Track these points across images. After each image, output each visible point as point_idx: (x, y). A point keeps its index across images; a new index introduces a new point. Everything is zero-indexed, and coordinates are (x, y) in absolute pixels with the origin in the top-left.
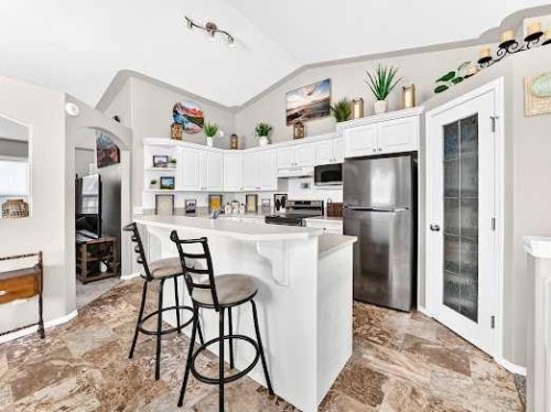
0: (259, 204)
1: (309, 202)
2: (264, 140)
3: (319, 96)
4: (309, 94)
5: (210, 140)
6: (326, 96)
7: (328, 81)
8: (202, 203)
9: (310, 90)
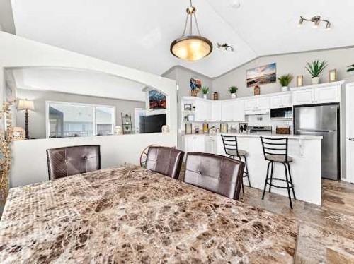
0: (229, 128)
1: (263, 128)
2: (234, 95)
3: (269, 72)
4: (262, 71)
5: (205, 95)
6: (274, 72)
7: (275, 64)
8: (201, 128)
9: (263, 69)
